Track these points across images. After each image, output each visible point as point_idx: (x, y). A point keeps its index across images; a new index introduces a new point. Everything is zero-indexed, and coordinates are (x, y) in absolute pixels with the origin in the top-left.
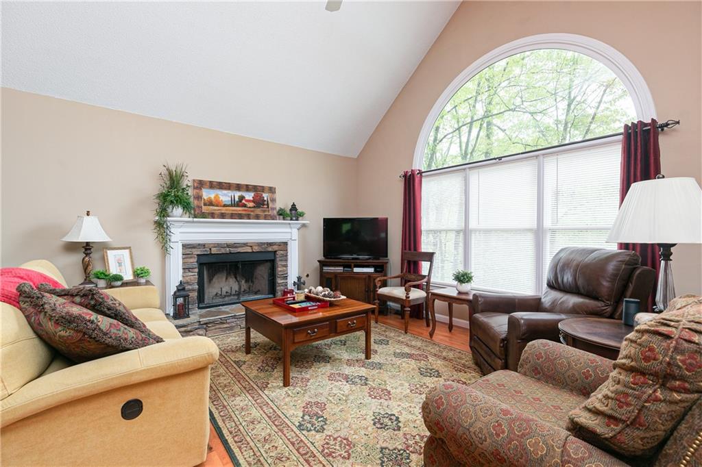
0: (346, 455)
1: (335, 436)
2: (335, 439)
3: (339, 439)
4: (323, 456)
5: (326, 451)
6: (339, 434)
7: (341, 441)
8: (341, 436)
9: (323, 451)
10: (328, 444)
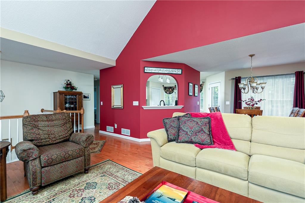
0: (110, 184)
1: (115, 189)
2: (115, 188)
3: (113, 189)
4: (119, 182)
5: (118, 184)
6: (113, 190)
7: (112, 188)
8: (112, 190)
9: (119, 184)
10: (118, 186)
